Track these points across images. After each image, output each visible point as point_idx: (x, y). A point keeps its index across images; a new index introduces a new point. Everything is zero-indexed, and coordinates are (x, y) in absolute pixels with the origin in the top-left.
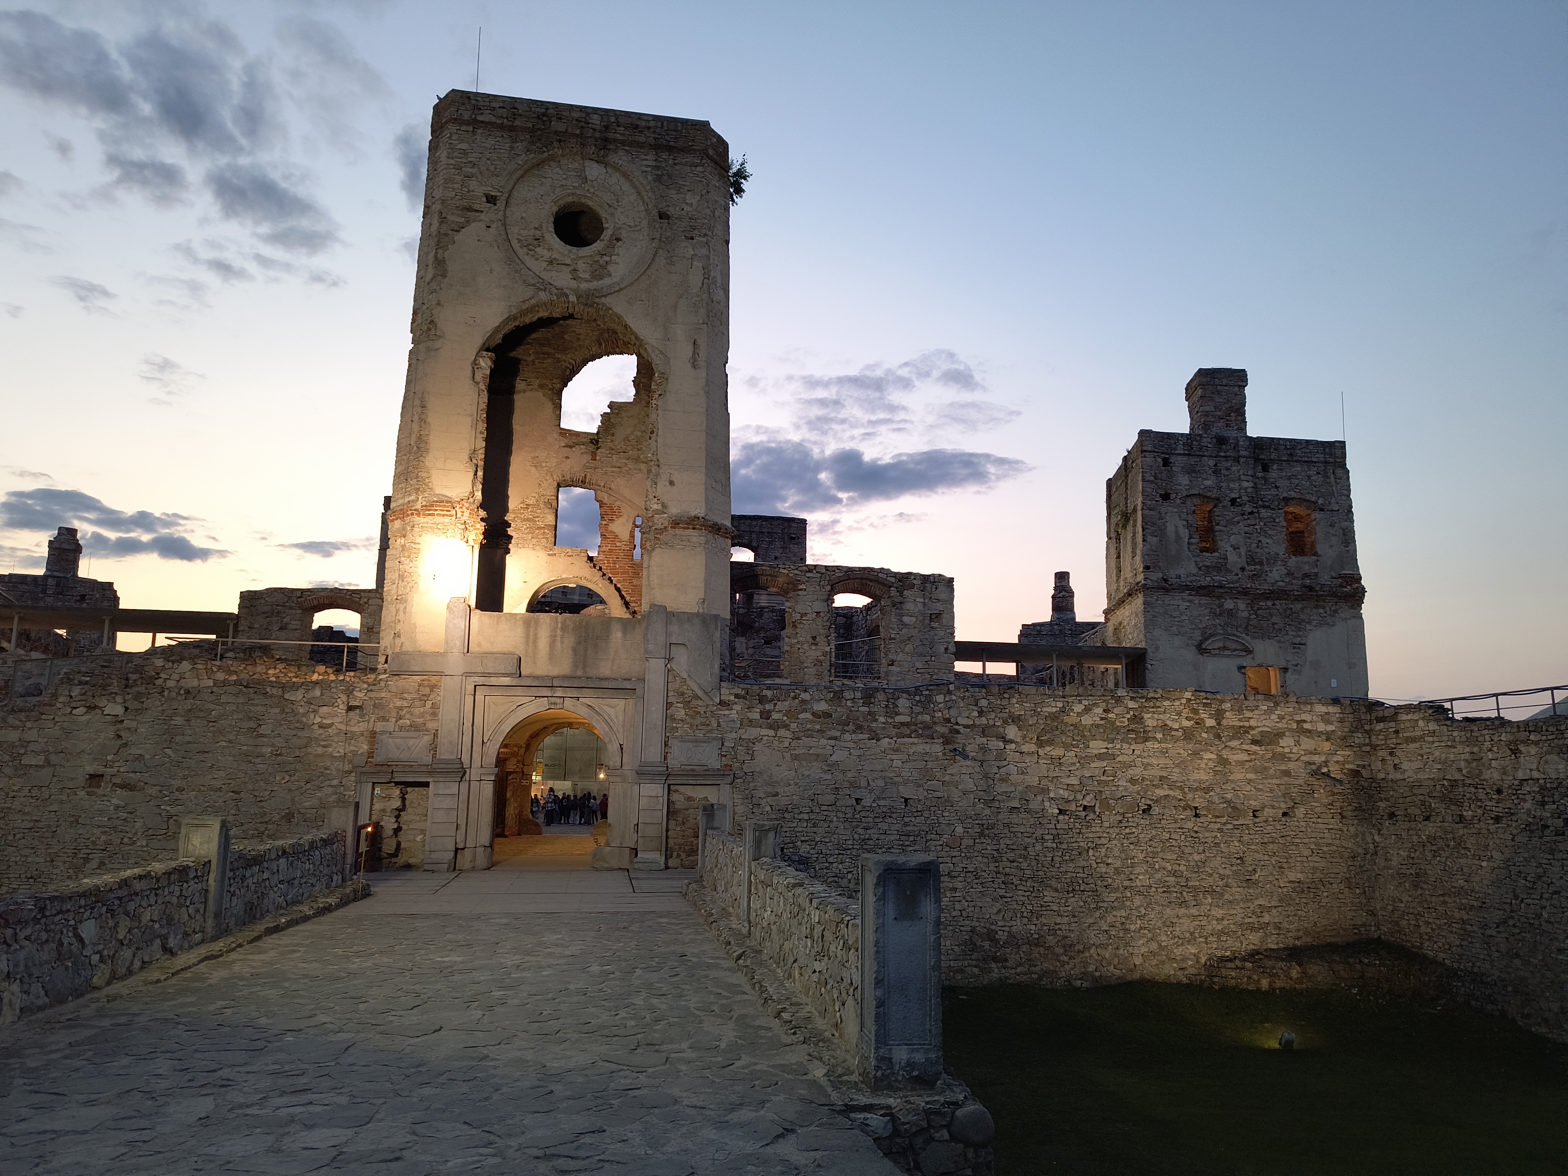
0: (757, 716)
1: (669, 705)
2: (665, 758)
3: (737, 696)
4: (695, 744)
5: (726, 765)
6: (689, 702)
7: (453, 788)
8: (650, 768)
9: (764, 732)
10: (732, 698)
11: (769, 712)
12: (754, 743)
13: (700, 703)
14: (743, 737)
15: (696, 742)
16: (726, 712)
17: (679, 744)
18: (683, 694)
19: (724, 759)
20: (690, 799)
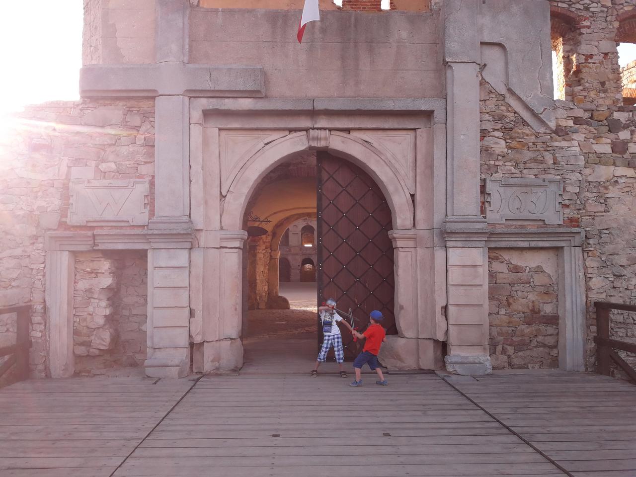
0: (608, 149)
1: (484, 134)
2: (483, 211)
3: (577, 120)
4: (524, 189)
5: (571, 220)
6: (511, 129)
7: (182, 258)
8: (462, 225)
9: (621, 171)
10: (571, 123)
11: (625, 143)
12: (606, 188)
13: (526, 130)
14: (590, 179)
15: (526, 185)
16: (564, 144)
17: (501, 190)
18: (501, 118)
19: (567, 211)
20: (516, 269)
